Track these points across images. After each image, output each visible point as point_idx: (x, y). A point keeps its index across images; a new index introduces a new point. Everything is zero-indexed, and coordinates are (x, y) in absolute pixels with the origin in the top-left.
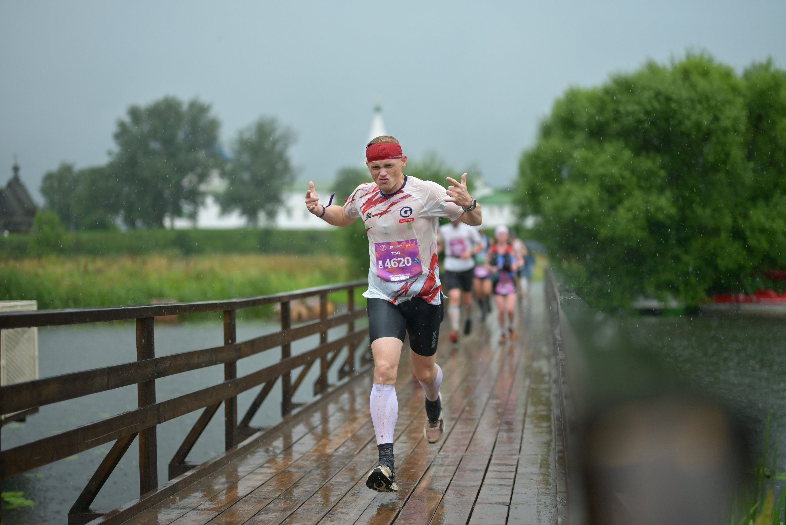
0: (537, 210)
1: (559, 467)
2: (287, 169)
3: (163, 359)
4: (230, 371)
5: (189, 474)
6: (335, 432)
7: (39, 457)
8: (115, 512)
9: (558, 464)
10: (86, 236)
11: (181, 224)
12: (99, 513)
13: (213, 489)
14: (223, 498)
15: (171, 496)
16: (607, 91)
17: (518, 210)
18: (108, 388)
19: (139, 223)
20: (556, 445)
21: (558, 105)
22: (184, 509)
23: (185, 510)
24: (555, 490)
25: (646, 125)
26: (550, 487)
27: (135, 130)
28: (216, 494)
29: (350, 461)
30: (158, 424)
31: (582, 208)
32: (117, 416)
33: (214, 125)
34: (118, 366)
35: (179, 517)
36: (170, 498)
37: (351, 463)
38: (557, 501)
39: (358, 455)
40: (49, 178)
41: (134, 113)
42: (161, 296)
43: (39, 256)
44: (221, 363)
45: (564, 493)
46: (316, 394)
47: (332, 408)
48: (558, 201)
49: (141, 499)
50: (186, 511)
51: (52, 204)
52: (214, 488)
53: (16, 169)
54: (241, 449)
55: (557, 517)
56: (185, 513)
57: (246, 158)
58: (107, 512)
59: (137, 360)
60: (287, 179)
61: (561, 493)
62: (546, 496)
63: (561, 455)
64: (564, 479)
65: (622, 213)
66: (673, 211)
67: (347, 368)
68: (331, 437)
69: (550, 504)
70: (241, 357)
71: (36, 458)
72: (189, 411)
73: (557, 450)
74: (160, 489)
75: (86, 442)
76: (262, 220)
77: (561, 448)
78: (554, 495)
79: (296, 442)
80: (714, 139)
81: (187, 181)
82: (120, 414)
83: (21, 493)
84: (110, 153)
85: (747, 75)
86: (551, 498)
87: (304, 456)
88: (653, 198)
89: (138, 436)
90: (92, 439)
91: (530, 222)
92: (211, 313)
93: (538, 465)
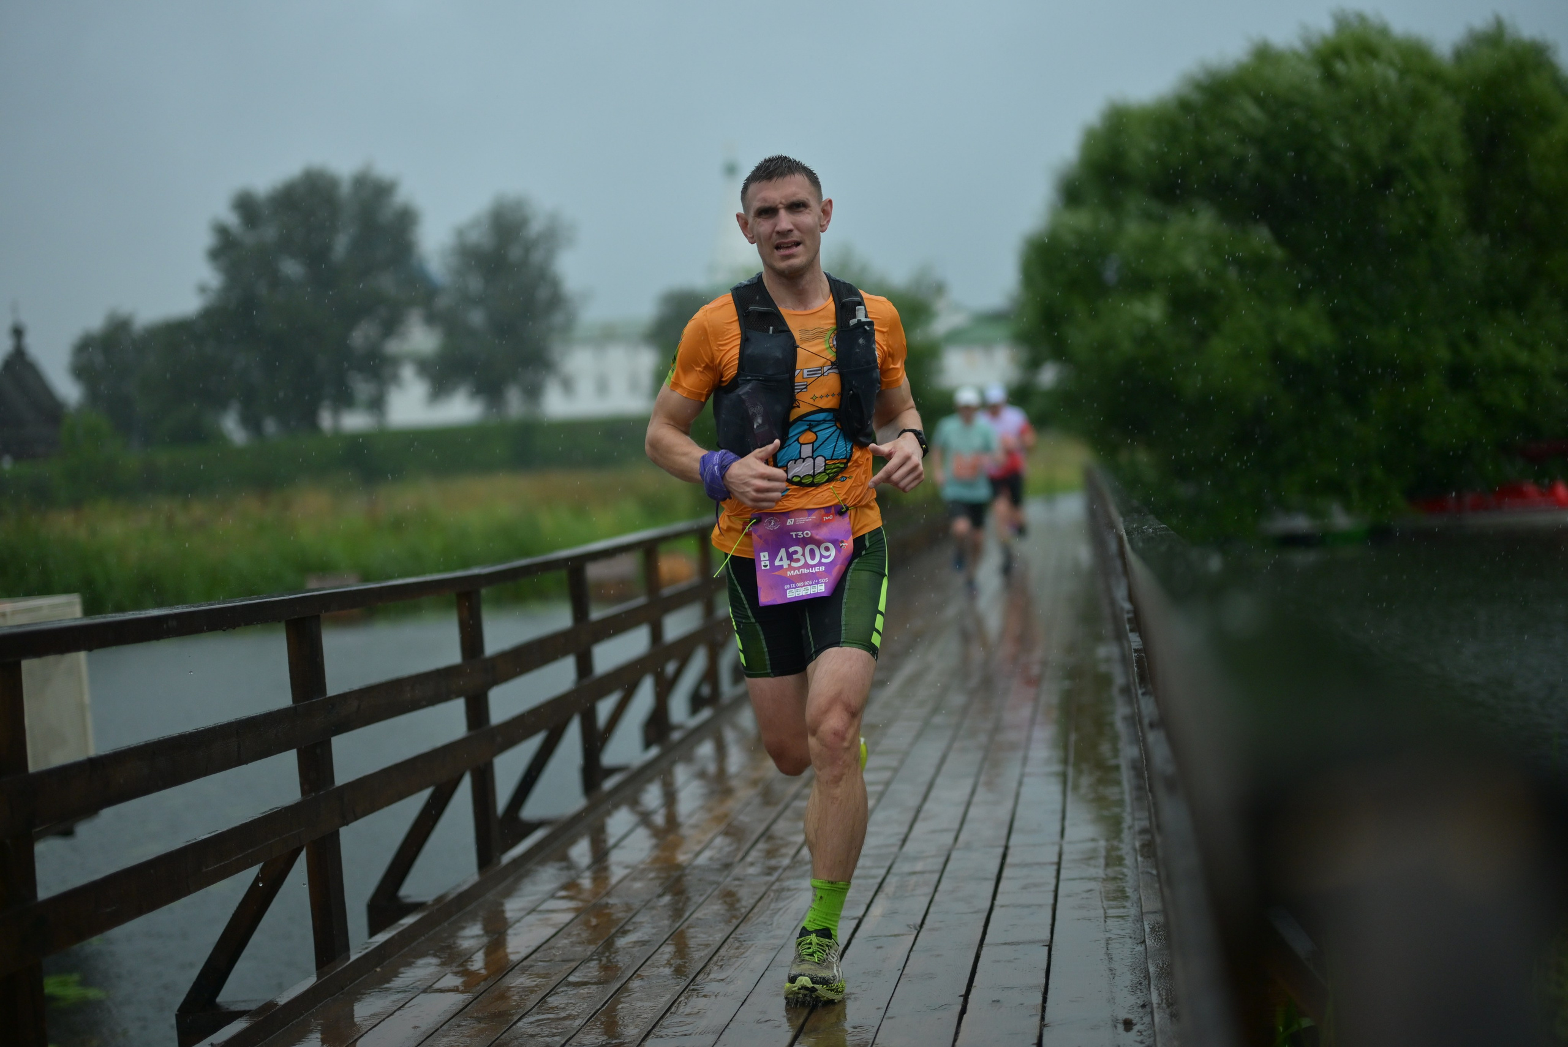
0: (1060, 352)
1: (1143, 862)
2: (556, 300)
3: (343, 697)
4: (477, 712)
5: (408, 921)
6: (692, 821)
7: (114, 908)
8: (270, 1005)
9: (1142, 856)
11: (355, 421)
12: (236, 1010)
13: (458, 947)
14: (478, 963)
15: (377, 967)
16: (1184, 105)
17: (1022, 353)
18: (239, 763)
19: (270, 426)
20: (1134, 819)
21: (1090, 138)
22: (406, 991)
23: (407, 994)
24: (1140, 910)
26: (1128, 904)
27: (249, 239)
28: (467, 957)
29: (727, 876)
30: (342, 826)
32: (261, 816)
33: (406, 219)
34: (256, 716)
35: (398, 1007)
36: (376, 971)
37: (729, 879)
38: (1144, 930)
39: (742, 863)
40: (86, 346)
41: (246, 206)
42: (324, 568)
43: (76, 504)
44: (458, 696)
45: (1158, 915)
46: (647, 746)
47: (681, 774)
48: (1096, 332)
49: (319, 978)
50: (410, 995)
51: (93, 395)
52: (459, 945)
53: (18, 333)
54: (508, 865)
55: (1147, 963)
56: (407, 1001)
57: (475, 284)
58: (253, 1007)
59: (291, 703)
60: (558, 318)
61: (1150, 915)
62: (1121, 923)
63: (1147, 837)
64: (1157, 886)
66: (1328, 338)
67: (706, 690)
68: (685, 832)
69: (1131, 938)
70: (494, 683)
71: (108, 910)
72: (401, 796)
73: (1137, 828)
74: (353, 957)
75: (204, 870)
76: (515, 404)
77: (1145, 824)
78: (1137, 919)
79: (616, 846)
80: (1399, 186)
81: (360, 336)
82: (266, 812)
83: (74, 977)
84: (203, 289)
85: (1460, 56)
86: (1132, 925)
87: (635, 873)
88: (1285, 314)
89: (303, 853)
90: (215, 865)
91: (1048, 376)
93: (1102, 861)
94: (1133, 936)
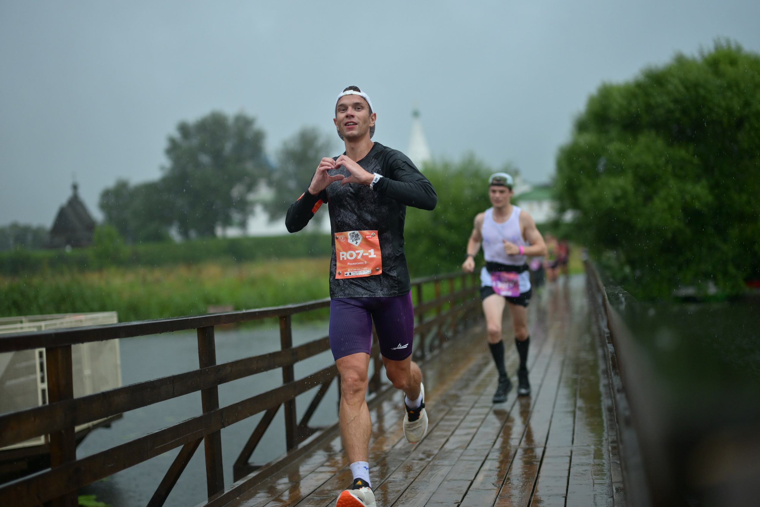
0: (576, 205)
1: (613, 457)
3: (224, 366)
4: (288, 374)
5: (253, 475)
6: (391, 430)
7: (112, 465)
9: (612, 454)
10: (142, 248)
11: (233, 232)
13: (276, 489)
14: (286, 497)
15: (237, 497)
16: (639, 85)
17: (557, 204)
18: (174, 396)
19: (193, 234)
20: (608, 435)
21: (592, 101)
24: (611, 481)
25: (677, 114)
26: (605, 478)
27: (185, 145)
28: (281, 493)
29: (407, 458)
30: (222, 428)
31: (617, 199)
32: (183, 422)
33: (259, 137)
34: (182, 374)
36: (236, 499)
37: (408, 459)
38: (613, 491)
39: (415, 452)
40: (106, 194)
41: (184, 129)
42: (217, 302)
43: (100, 269)
44: (279, 366)
45: (620, 483)
46: (370, 392)
47: (386, 406)
48: (595, 193)
49: (209, 501)
51: (110, 218)
52: (277, 487)
53: (75, 187)
54: (302, 449)
57: (291, 168)
59: (199, 368)
61: (616, 484)
62: (601, 487)
63: (615, 445)
64: (620, 469)
65: (658, 203)
66: (710, 199)
68: (388, 435)
69: (606, 494)
70: (297, 360)
71: (110, 466)
72: (250, 414)
73: (610, 440)
74: (226, 492)
75: (155, 448)
77: (614, 438)
78: (610, 485)
80: (747, 125)
81: (236, 191)
82: (186, 420)
83: (94, 497)
84: (162, 168)
86: (607, 488)
88: (689, 187)
89: (203, 441)
90: (161, 445)
91: (569, 216)
92: (267, 319)
93: (592, 456)
94: (607, 493)
